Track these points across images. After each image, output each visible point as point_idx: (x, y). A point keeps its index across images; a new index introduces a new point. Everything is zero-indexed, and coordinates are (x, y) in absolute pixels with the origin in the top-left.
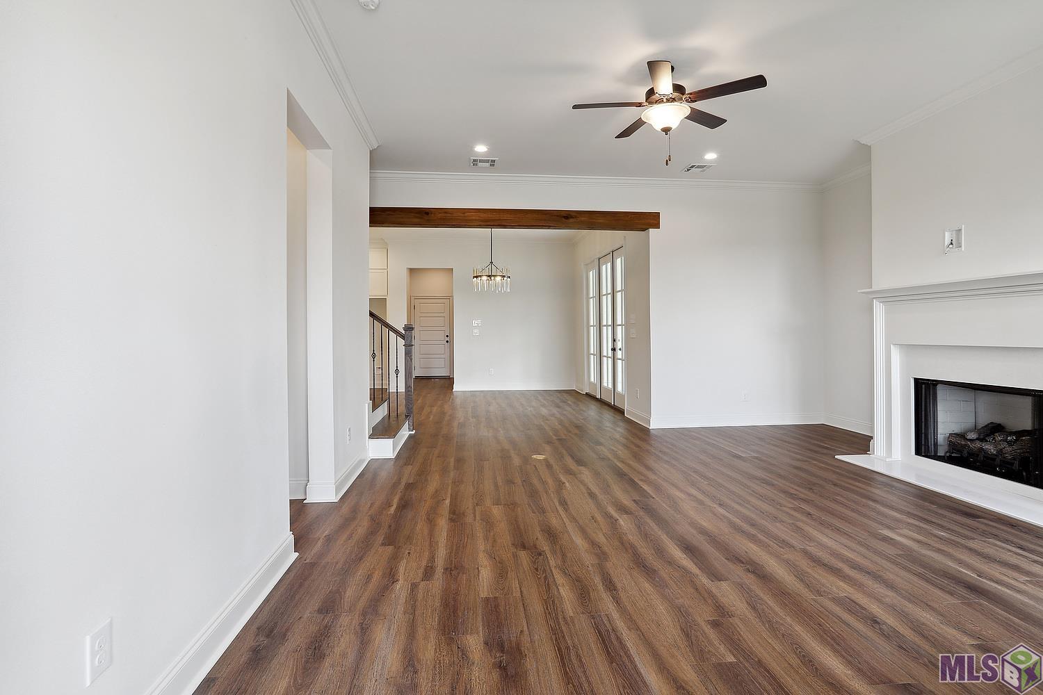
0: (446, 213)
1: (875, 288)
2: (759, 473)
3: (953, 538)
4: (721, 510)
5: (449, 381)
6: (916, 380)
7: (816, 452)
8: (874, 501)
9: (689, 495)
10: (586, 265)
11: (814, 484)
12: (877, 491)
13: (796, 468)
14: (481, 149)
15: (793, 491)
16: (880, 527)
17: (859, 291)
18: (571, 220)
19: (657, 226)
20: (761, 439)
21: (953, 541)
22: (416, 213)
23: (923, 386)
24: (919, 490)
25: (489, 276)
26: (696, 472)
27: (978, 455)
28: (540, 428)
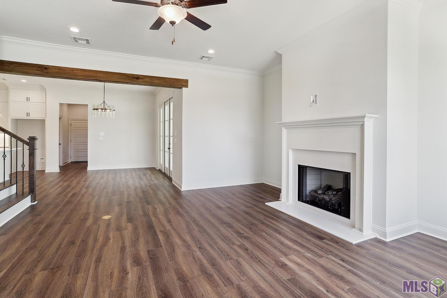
0: (60, 69)
1: (283, 121)
2: (227, 219)
3: (314, 258)
4: (198, 253)
5: (84, 164)
6: (299, 165)
7: (256, 200)
8: (280, 233)
9: (184, 241)
10: (160, 106)
11: (253, 224)
12: (281, 226)
13: (247, 213)
14: (75, 30)
15: (242, 231)
16: (281, 255)
17: (276, 123)
18: (140, 80)
19: (187, 86)
20: (234, 194)
21: (314, 260)
22: (38, 67)
23: (302, 168)
24: (299, 222)
25: (102, 109)
26: (195, 221)
27: (322, 201)
28: (122, 193)
